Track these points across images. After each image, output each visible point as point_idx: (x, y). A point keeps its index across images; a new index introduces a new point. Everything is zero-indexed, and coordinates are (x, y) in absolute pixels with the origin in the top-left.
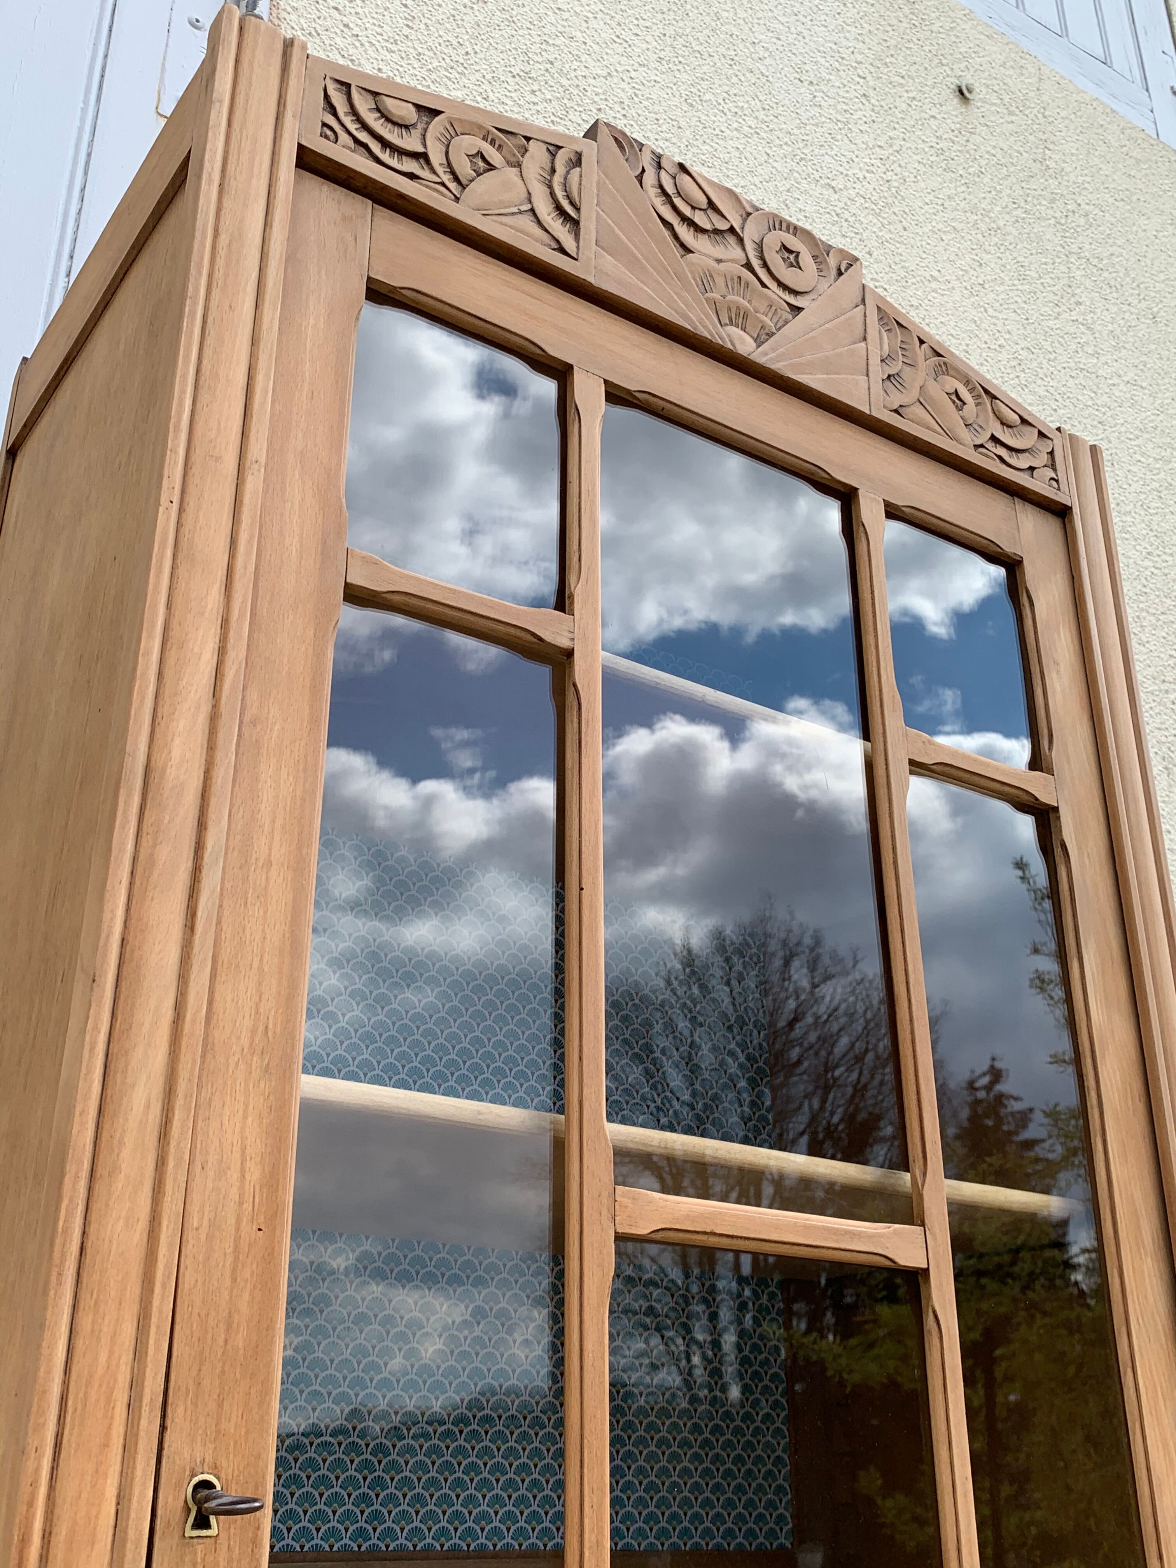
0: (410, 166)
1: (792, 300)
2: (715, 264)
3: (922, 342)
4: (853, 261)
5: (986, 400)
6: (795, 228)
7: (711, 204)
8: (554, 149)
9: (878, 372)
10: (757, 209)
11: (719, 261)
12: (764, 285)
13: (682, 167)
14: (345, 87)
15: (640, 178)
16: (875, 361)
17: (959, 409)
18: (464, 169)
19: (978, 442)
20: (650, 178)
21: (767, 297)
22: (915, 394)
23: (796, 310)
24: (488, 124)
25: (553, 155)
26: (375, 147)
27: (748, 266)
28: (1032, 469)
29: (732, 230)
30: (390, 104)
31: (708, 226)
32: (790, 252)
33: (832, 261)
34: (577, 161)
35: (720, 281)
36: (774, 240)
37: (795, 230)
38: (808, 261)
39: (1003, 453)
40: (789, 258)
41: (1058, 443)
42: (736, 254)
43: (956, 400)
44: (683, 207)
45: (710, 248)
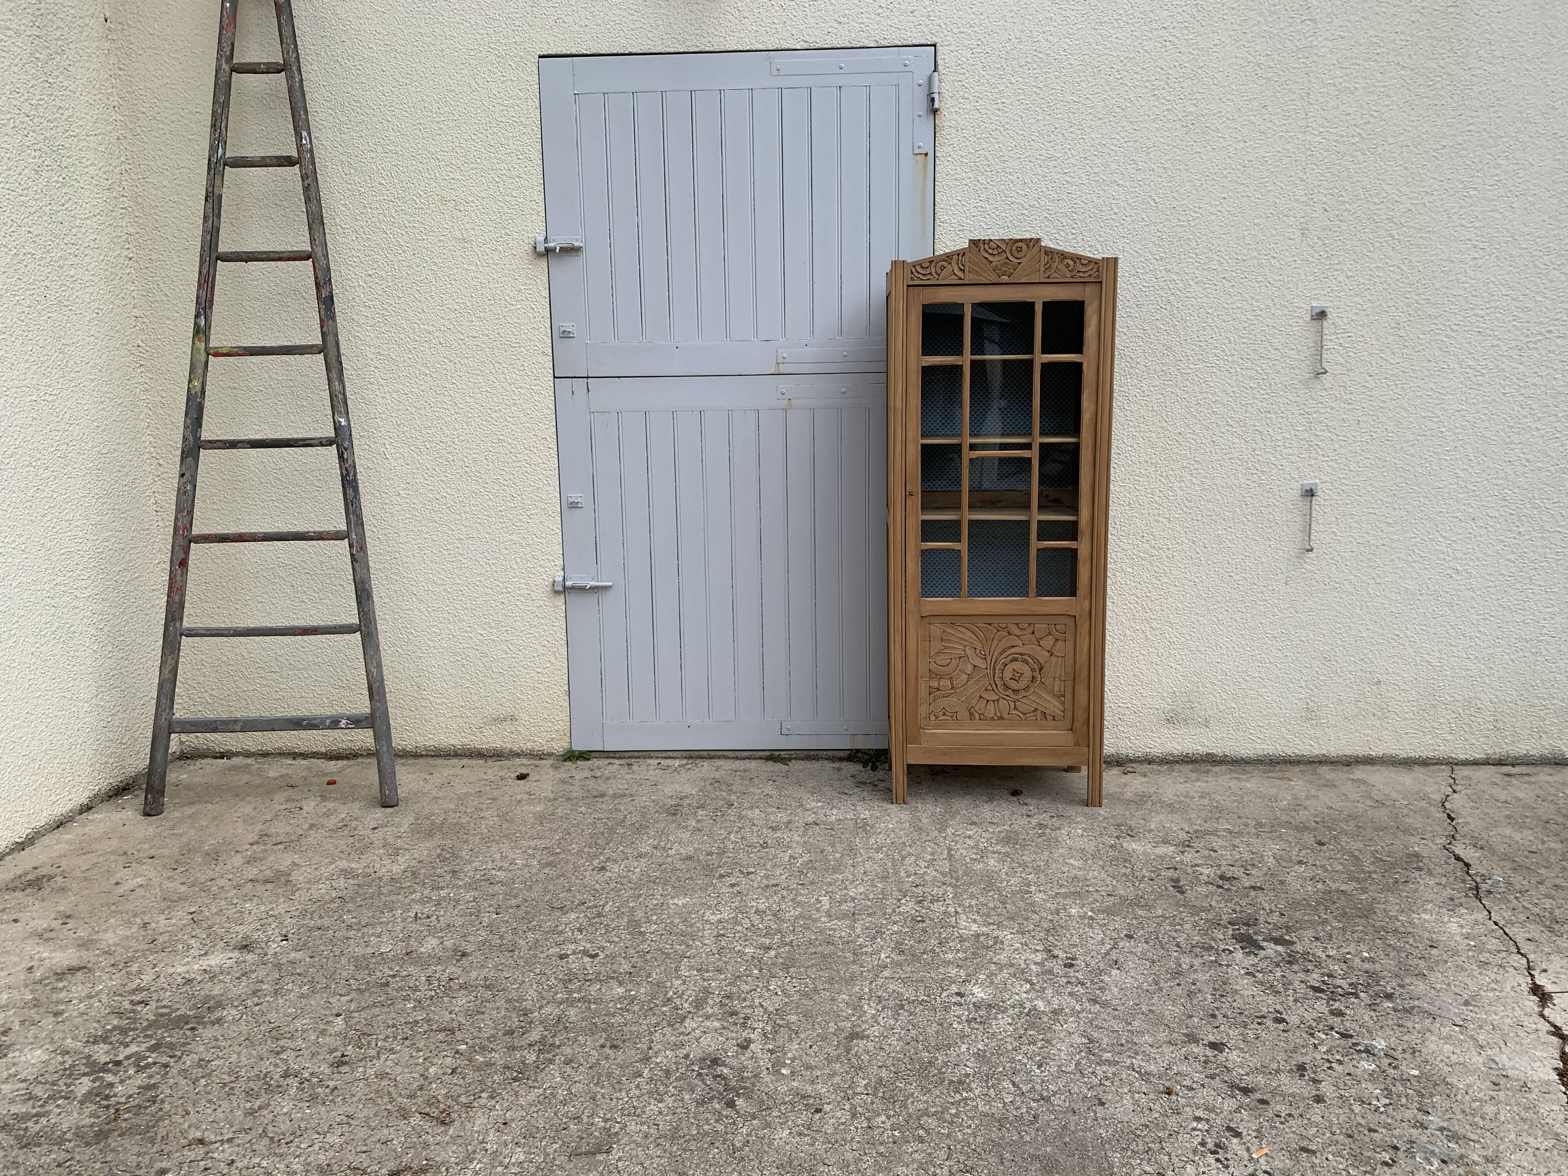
0: (929, 277)
1: (1019, 261)
3: (1057, 254)
4: (1038, 240)
5: (1078, 261)
7: (998, 246)
8: (958, 255)
9: (1042, 269)
10: (1010, 240)
11: (999, 261)
12: (1011, 261)
13: (991, 240)
14: (914, 266)
15: (979, 250)
16: (1042, 266)
17: (1068, 268)
18: (939, 271)
19: (1073, 274)
20: (982, 248)
22: (1054, 269)
23: (1020, 263)
24: (944, 257)
26: (921, 277)
27: (1007, 258)
28: (1091, 274)
29: (1003, 250)
30: (923, 265)
31: (996, 253)
32: (1019, 247)
33: (1031, 244)
34: (964, 254)
35: (999, 266)
36: (1014, 248)
37: (1020, 240)
38: (1025, 247)
39: (1081, 274)
40: (1019, 249)
41: (1101, 264)
42: (1005, 256)
43: (1067, 266)
44: (990, 251)
45: (997, 258)
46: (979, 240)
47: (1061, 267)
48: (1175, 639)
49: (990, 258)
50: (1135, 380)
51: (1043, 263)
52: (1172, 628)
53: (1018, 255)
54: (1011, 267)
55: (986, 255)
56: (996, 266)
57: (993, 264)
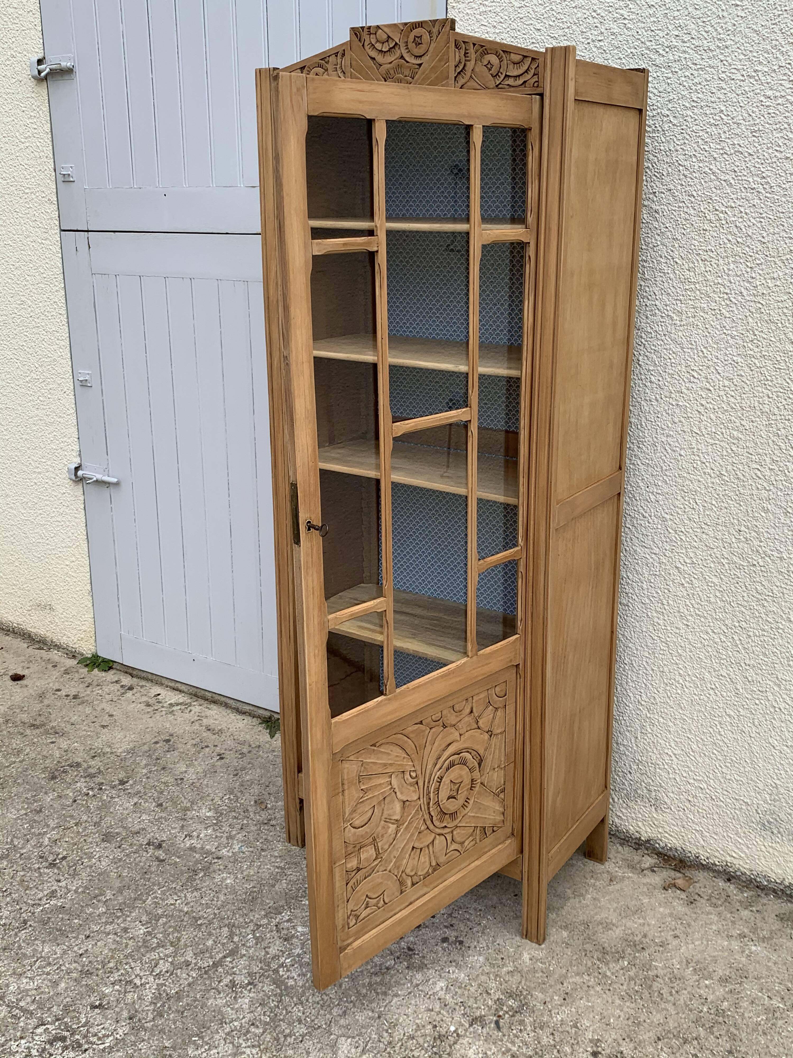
1: (419, 62)
2: (389, 65)
3: (474, 45)
5: (506, 57)
6: (422, 22)
7: (389, 37)
9: (452, 75)
10: (406, 24)
11: (391, 63)
12: (407, 62)
13: (378, 27)
15: (363, 45)
17: (490, 70)
19: (498, 83)
20: (368, 42)
21: (409, 67)
22: (471, 74)
23: (420, 65)
24: (317, 60)
25: (337, 56)
27: (402, 57)
28: (525, 82)
29: (396, 44)
31: (387, 49)
32: (418, 37)
33: (435, 30)
34: (344, 53)
35: (392, 72)
36: (411, 38)
37: (420, 24)
38: (426, 37)
39: (511, 81)
40: (418, 41)
41: (541, 60)
42: (398, 54)
43: (489, 66)
44: (379, 46)
45: (389, 58)
46: (363, 28)
47: (481, 69)
48: (782, 705)
49: (379, 58)
50: (742, 267)
51: (452, 64)
52: (779, 686)
53: (417, 51)
54: (407, 72)
55: (373, 54)
56: (388, 72)
57: (383, 69)
